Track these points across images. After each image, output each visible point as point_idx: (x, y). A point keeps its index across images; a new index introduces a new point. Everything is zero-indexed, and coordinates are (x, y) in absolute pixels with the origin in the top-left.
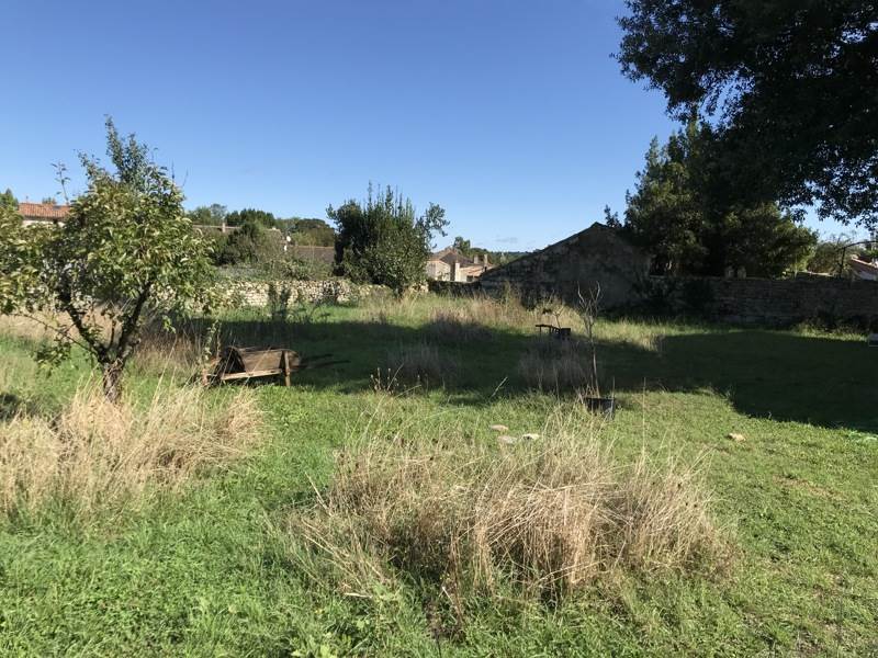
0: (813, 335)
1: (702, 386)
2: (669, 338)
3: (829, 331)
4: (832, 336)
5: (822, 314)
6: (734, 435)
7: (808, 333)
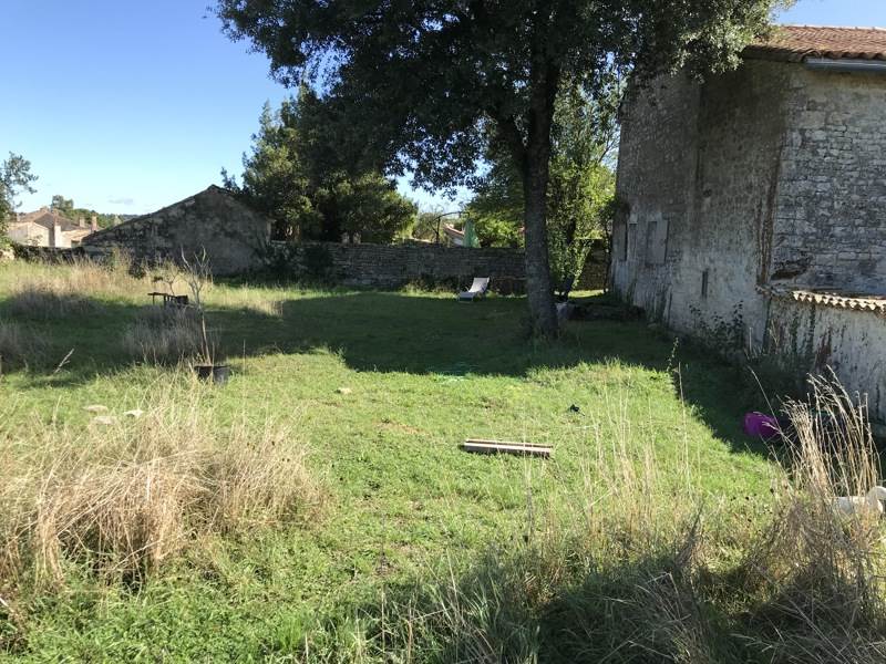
0: (417, 295)
1: (318, 346)
2: (290, 303)
3: (430, 291)
4: (432, 295)
5: (424, 276)
6: (342, 389)
7: (413, 292)
